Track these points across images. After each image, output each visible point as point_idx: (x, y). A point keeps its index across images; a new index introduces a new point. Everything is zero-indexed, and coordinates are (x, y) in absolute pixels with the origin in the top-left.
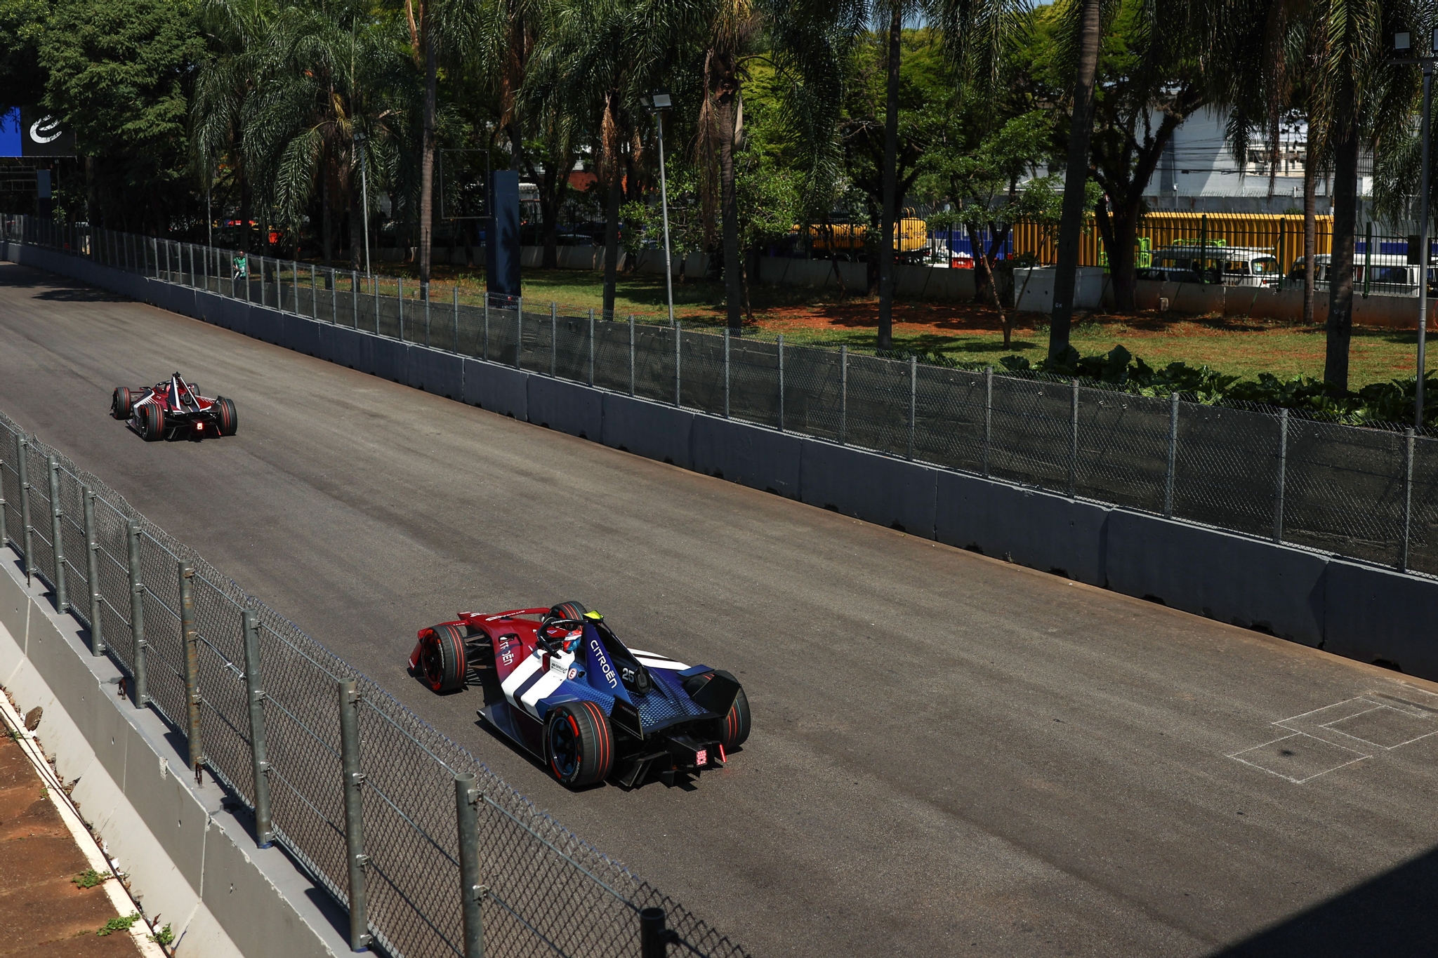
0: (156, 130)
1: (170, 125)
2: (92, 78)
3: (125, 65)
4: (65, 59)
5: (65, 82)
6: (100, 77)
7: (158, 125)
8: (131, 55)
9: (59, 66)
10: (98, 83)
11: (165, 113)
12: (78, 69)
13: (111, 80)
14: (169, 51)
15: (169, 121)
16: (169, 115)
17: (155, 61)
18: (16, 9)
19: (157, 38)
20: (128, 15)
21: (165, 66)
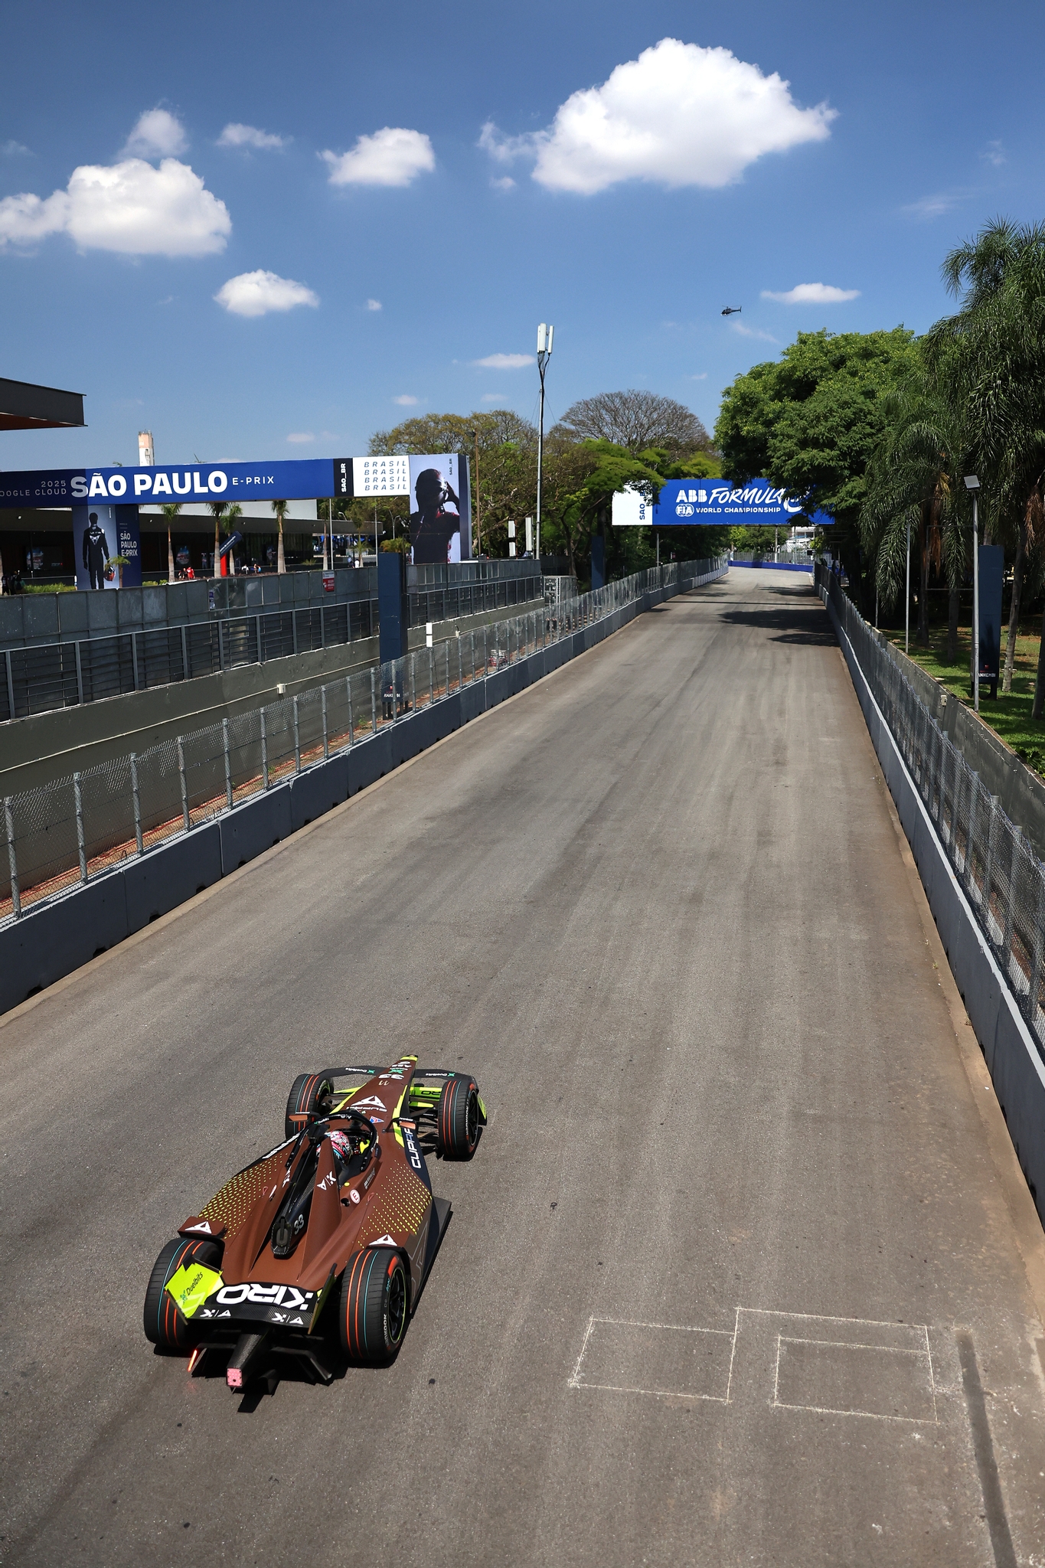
0: (844, 505)
1: (854, 500)
2: (799, 463)
3: (824, 452)
4: (785, 448)
5: (782, 467)
6: (804, 463)
7: (846, 501)
8: (831, 444)
9: (778, 454)
10: (802, 467)
11: (852, 491)
12: (790, 455)
13: (811, 465)
14: (861, 439)
15: (855, 497)
16: (855, 493)
17: (848, 448)
18: (774, 410)
19: (854, 428)
20: (831, 410)
21: (856, 451)
